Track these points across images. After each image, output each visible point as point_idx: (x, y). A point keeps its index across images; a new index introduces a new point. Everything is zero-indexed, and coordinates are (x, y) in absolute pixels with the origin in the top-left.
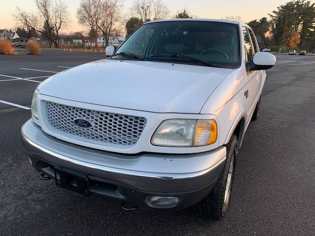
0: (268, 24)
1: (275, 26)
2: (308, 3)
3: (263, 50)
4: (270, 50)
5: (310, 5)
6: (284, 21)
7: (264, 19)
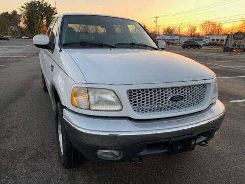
0: (20, 17)
1: (26, 18)
2: (46, 3)
3: (23, 38)
4: (27, 37)
5: (48, 6)
6: (33, 15)
7: (14, 12)
